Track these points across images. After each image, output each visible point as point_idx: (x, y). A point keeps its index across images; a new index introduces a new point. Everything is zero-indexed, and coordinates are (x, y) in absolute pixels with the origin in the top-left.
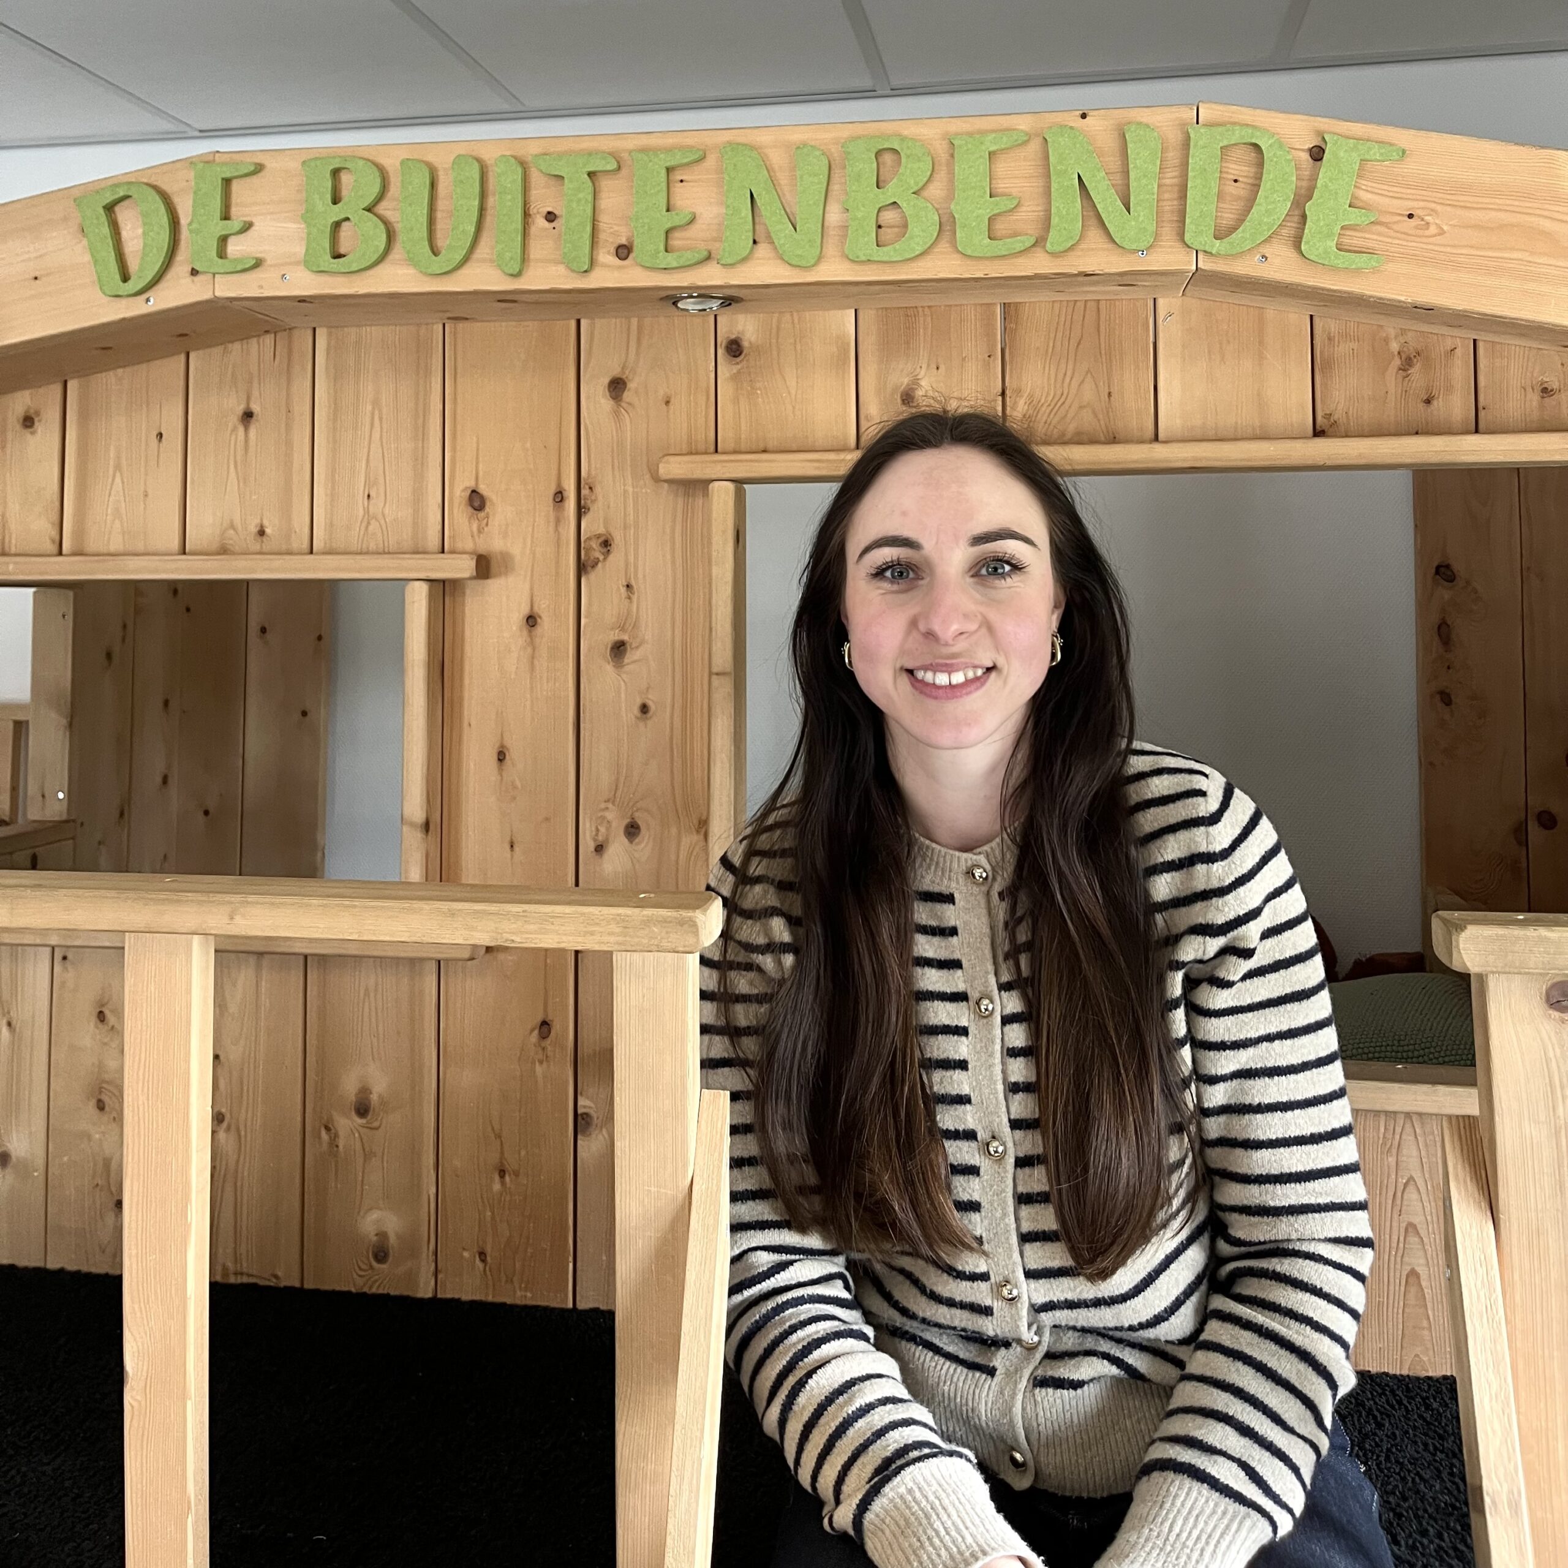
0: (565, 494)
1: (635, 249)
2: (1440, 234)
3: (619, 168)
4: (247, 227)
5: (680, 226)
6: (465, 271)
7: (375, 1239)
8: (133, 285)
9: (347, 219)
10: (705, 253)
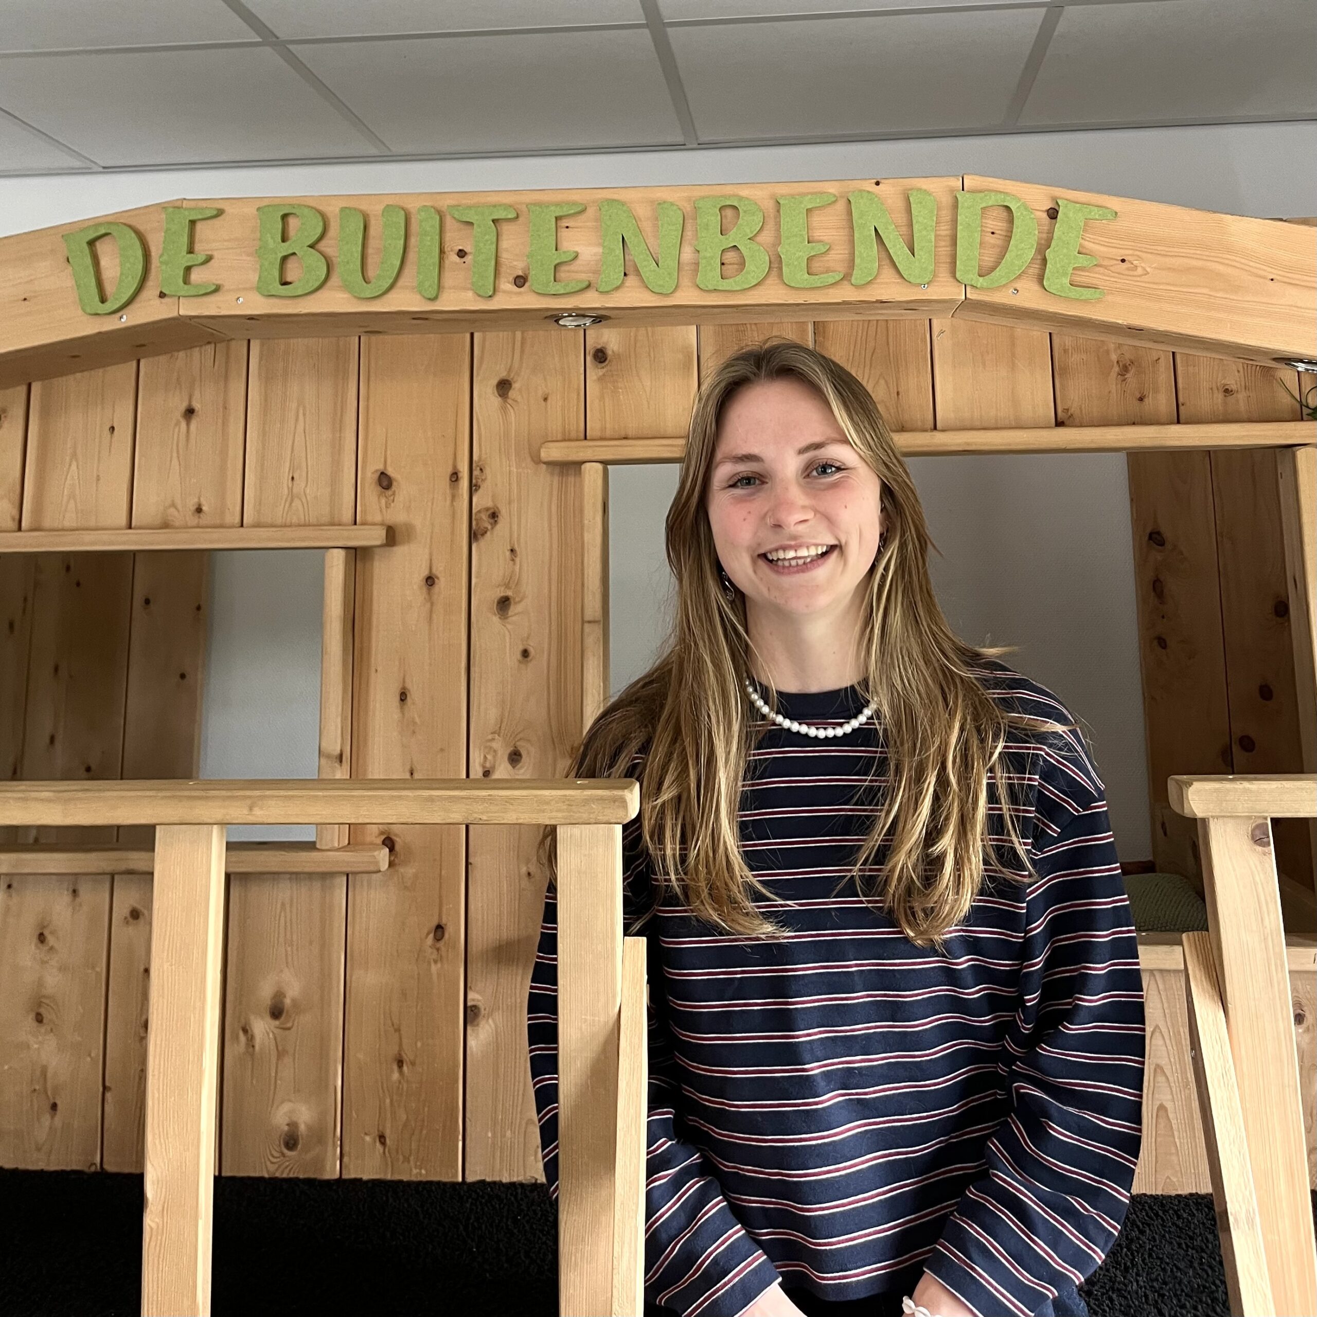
0: (460, 475)
1: (530, 278)
2: (1146, 275)
3: (517, 217)
4: (209, 259)
5: (566, 262)
6: (391, 296)
7: (286, 1128)
8: (110, 306)
9: (294, 254)
10: (587, 283)
